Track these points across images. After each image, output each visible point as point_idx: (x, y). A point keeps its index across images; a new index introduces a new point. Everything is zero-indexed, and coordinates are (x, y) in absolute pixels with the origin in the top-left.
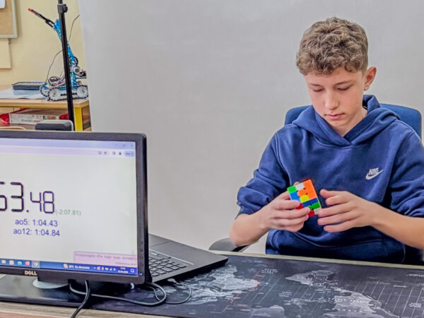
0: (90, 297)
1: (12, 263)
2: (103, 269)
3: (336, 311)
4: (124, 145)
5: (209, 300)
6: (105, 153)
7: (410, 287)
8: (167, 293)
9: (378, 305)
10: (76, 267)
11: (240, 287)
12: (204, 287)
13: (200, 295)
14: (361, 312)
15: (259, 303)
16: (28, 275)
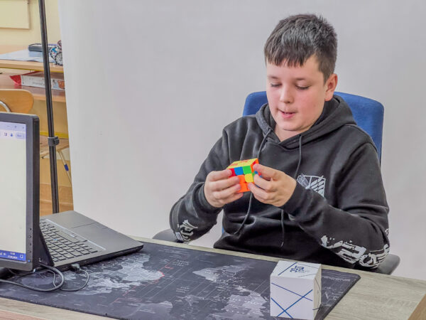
4: (16, 127)
5: (104, 291)
8: (65, 280)
11: (141, 279)
12: (106, 276)
13: (97, 285)
14: (249, 314)
15: (151, 298)
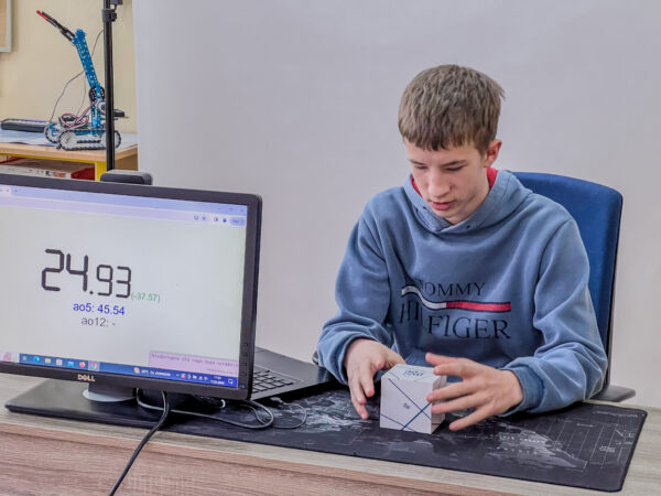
0: (170, 414)
1: (59, 363)
2: (189, 376)
3: (502, 450)
4: (231, 209)
5: (330, 429)
6: (204, 218)
7: (600, 427)
8: (274, 416)
9: (558, 446)
10: (152, 373)
12: (320, 413)
13: (316, 422)
14: (535, 453)
16: (83, 381)
